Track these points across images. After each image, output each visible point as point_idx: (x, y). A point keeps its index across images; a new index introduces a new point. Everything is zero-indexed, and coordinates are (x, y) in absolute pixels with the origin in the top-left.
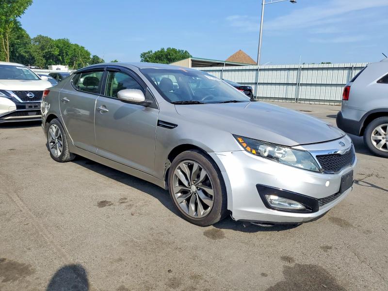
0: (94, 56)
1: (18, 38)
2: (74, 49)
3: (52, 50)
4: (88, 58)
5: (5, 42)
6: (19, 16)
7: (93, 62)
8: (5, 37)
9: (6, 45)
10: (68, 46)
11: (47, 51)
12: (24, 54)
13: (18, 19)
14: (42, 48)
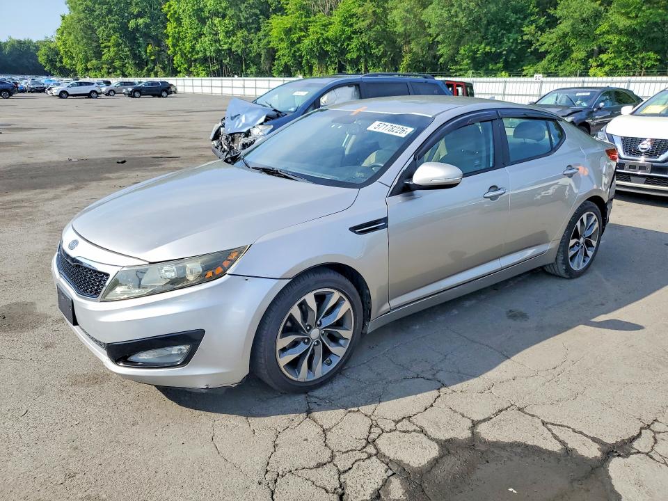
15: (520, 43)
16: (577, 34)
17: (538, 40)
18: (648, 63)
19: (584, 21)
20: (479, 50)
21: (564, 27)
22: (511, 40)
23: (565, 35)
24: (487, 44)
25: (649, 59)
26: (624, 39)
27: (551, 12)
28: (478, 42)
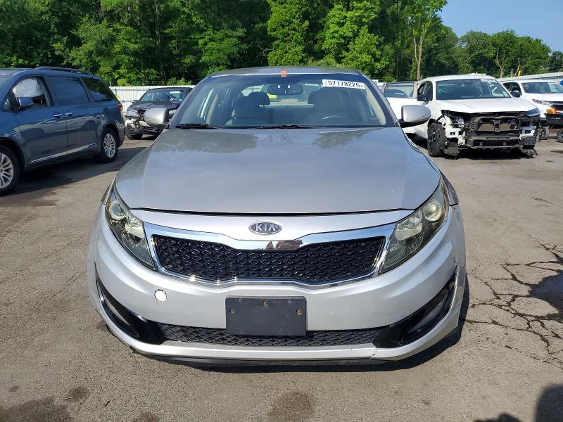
0: (554, 54)
1: (438, 41)
2: (521, 46)
3: (484, 51)
4: (543, 56)
5: (417, 48)
6: (440, 10)
7: (552, 62)
8: (418, 40)
9: (418, 52)
10: (510, 42)
11: (477, 53)
12: (445, 62)
13: (439, 14)
14: (471, 50)
15: (51, 58)
16: (100, 53)
17: (68, 56)
18: (152, 77)
19: (103, 42)
20: (12, 63)
21: (89, 46)
22: (42, 55)
23: (90, 53)
24: (19, 57)
25: (152, 74)
26: (132, 59)
27: (74, 33)
28: (8, 55)
